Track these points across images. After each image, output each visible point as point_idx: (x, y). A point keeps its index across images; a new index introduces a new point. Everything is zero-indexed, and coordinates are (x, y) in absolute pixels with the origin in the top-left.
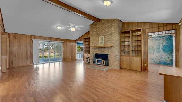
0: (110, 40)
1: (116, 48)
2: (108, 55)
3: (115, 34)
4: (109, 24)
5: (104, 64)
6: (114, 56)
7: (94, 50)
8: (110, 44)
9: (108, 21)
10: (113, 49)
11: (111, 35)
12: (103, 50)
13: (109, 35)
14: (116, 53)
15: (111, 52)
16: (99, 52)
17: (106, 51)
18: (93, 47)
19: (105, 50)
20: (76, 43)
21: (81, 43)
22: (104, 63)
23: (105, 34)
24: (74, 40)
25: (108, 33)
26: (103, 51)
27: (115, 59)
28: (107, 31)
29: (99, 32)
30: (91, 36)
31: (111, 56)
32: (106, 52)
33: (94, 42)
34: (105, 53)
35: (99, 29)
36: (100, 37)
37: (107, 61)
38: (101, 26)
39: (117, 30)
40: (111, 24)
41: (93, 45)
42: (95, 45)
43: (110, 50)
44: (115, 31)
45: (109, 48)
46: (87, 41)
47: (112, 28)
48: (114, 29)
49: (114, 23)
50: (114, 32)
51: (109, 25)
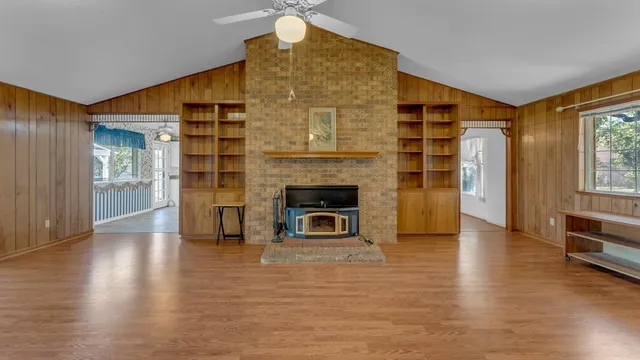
0: (365, 130)
1: (389, 162)
2: (355, 189)
3: (384, 107)
4: (357, 60)
5: (346, 232)
6: (383, 194)
7: (275, 171)
8: (361, 146)
9: (357, 50)
10: (377, 164)
11: (367, 106)
12: (331, 168)
13: (359, 107)
14: (389, 179)
15: (368, 176)
16: (306, 178)
17: (342, 176)
18: (266, 153)
19: (340, 171)
20: (90, 124)
21: (109, 126)
22: (343, 229)
23: (342, 102)
24: (72, 103)
25: (356, 98)
26: (331, 176)
27: (384, 203)
28: (349, 88)
29: (306, 83)
30: (254, 97)
31: (369, 194)
32: (344, 177)
33: (275, 130)
34: (340, 184)
35: (306, 73)
36: (313, 110)
37: (354, 217)
38: (319, 60)
39: (395, 93)
40: (368, 64)
41: (266, 143)
42: (283, 143)
43: (363, 170)
44: (384, 97)
45: (359, 161)
46: (213, 123)
47: (375, 83)
48: (380, 88)
49: (382, 64)
50: (380, 98)
51: (358, 64)
